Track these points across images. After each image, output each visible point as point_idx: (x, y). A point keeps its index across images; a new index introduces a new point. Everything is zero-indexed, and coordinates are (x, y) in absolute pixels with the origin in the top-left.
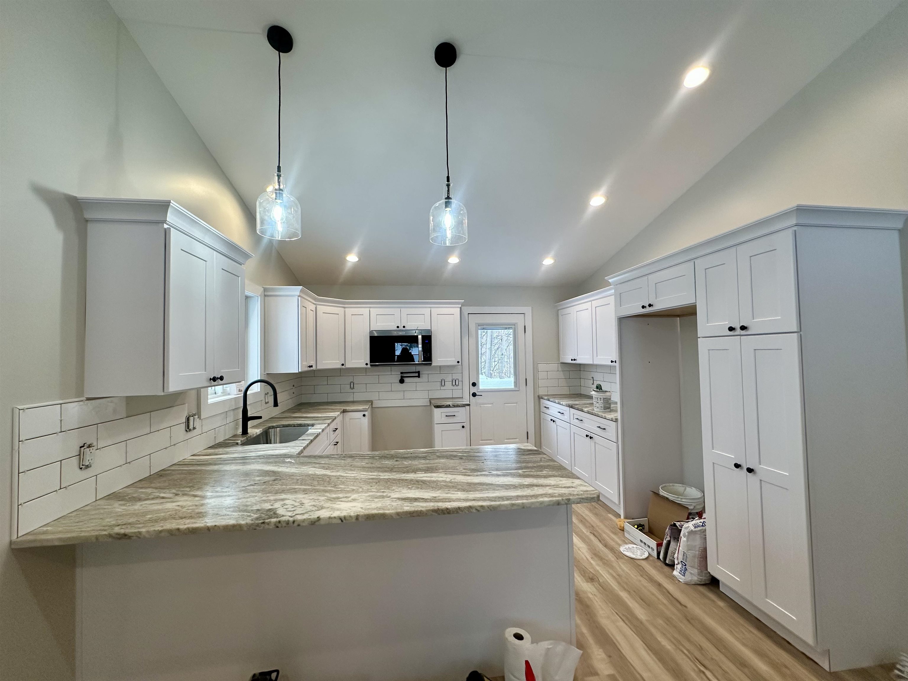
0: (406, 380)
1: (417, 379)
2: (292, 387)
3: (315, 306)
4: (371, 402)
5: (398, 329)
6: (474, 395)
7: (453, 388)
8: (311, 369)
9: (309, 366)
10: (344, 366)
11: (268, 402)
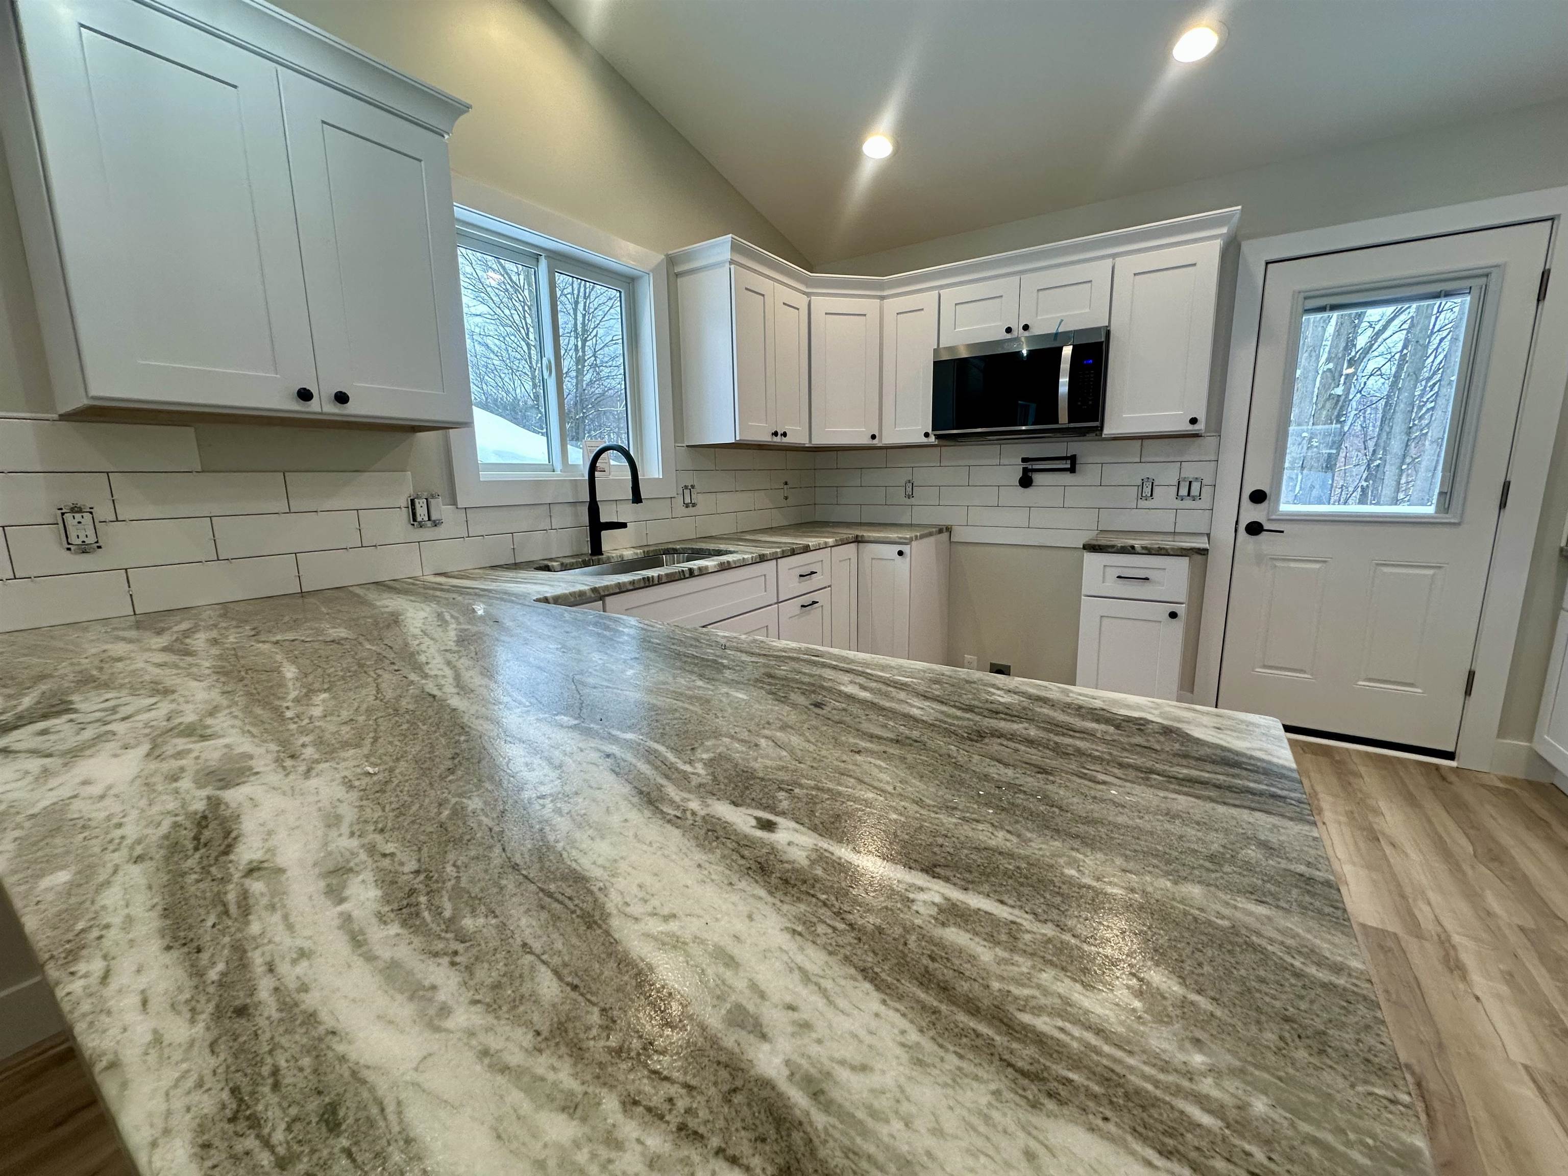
0: (1038, 478)
1: (1067, 478)
2: (782, 485)
3: (805, 297)
4: (949, 529)
5: (1009, 336)
6: (1255, 529)
7: (1179, 504)
8: (785, 440)
9: (775, 434)
10: (876, 442)
11: (694, 505)
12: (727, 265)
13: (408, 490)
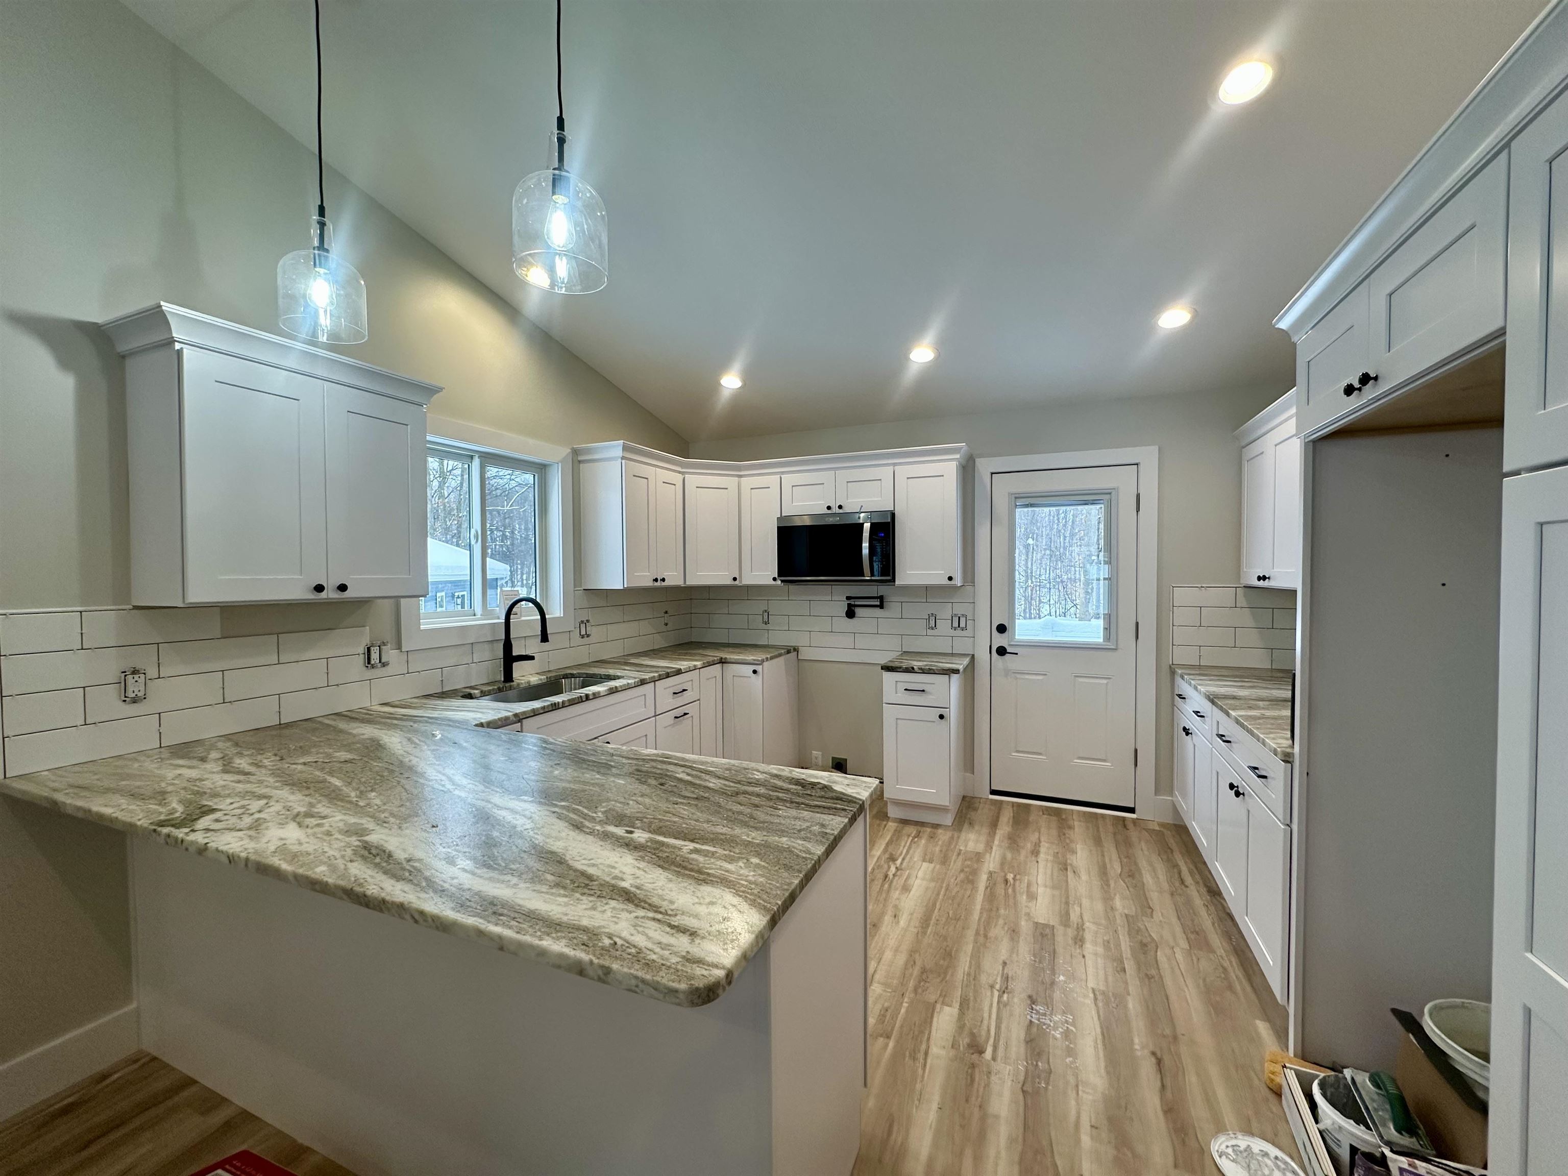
0: (858, 611)
1: (877, 612)
2: (663, 614)
3: (680, 477)
4: (796, 650)
5: (829, 512)
6: (1002, 651)
7: (953, 632)
8: (663, 584)
9: (656, 580)
10: (737, 582)
11: (588, 636)
12: (620, 460)
13: (366, 641)
